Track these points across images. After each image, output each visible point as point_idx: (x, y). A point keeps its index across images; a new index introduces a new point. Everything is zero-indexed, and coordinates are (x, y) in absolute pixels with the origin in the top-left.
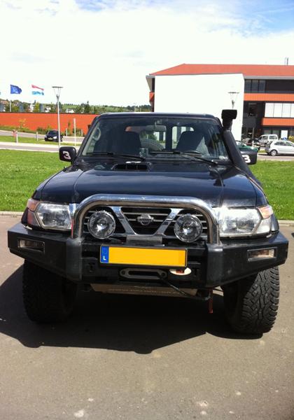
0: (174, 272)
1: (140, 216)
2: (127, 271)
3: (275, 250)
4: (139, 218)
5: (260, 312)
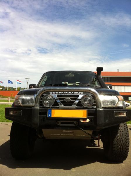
1: (65, 98)
2: (60, 122)
4: (65, 99)
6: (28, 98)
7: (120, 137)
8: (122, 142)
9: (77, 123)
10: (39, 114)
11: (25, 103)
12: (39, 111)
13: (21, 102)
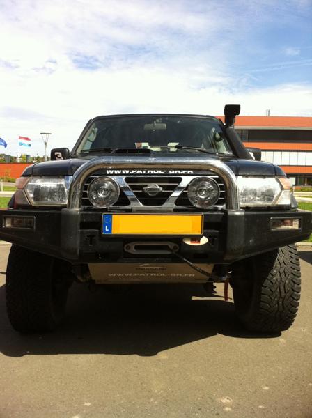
0: (188, 243)
2: (133, 245)
3: (300, 220)
4: (145, 188)
5: (281, 303)
6: (50, 184)
7: (278, 276)
8: (282, 288)
9: (175, 248)
10: (79, 227)
11: (42, 198)
12: (79, 220)
13: (32, 195)
